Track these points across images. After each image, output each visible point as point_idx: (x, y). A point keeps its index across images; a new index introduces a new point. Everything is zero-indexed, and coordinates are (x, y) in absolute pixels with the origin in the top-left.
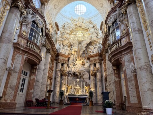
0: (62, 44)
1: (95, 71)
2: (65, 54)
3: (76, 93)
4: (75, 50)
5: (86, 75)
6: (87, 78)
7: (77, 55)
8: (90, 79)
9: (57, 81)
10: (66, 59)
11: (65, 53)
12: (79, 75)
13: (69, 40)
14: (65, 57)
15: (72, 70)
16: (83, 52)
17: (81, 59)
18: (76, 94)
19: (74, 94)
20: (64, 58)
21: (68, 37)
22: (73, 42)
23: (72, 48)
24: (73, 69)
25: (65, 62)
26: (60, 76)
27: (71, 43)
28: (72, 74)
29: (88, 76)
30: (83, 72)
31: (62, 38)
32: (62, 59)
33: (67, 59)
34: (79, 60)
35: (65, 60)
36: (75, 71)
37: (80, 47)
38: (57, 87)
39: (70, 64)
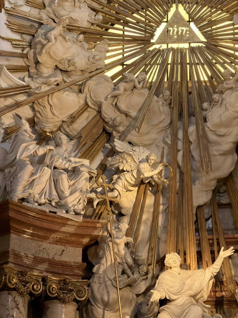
0: (32, 122)
2: (62, 213)
4: (148, 172)
7: (161, 219)
10: (65, 258)
11: (59, 205)
13: (91, 83)
14: (59, 241)
16: (216, 192)
17: (200, 255)
20: (51, 250)
21: (81, 62)
22: (123, 107)
23: (113, 152)
25: (64, 285)
27: (109, 113)
31: (26, 69)
32: (38, 260)
33: (74, 256)
34: (184, 266)
35: (56, 267)
37: (187, 142)
39: (106, 305)
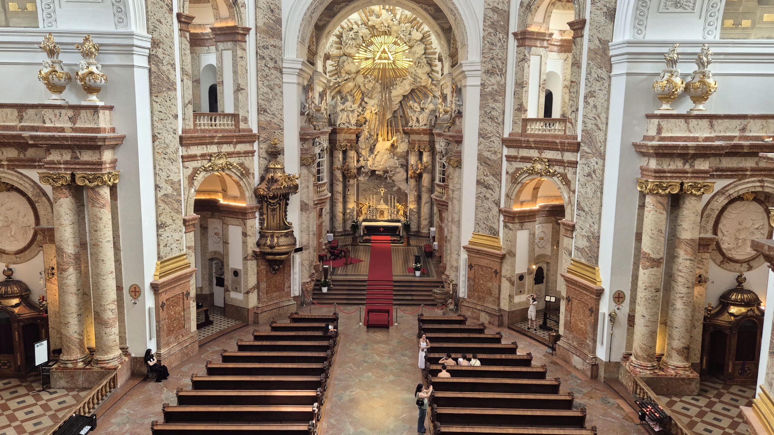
0: (340, 92)
1: (419, 171)
2: (350, 126)
3: (378, 216)
4: (374, 111)
5: (399, 175)
6: (401, 181)
8: (407, 182)
9: (338, 192)
11: (349, 124)
12: (384, 175)
13: (357, 78)
15: (366, 164)
16: (393, 114)
18: (378, 219)
19: (374, 217)
20: (348, 136)
21: (354, 70)
23: (364, 101)
24: (369, 163)
25: (351, 147)
26: (341, 179)
27: (362, 89)
28: (367, 173)
29: (405, 177)
30: (393, 168)
32: (344, 140)
33: (354, 137)
34: (384, 140)
35: (349, 141)
36: (375, 169)
38: (337, 204)
